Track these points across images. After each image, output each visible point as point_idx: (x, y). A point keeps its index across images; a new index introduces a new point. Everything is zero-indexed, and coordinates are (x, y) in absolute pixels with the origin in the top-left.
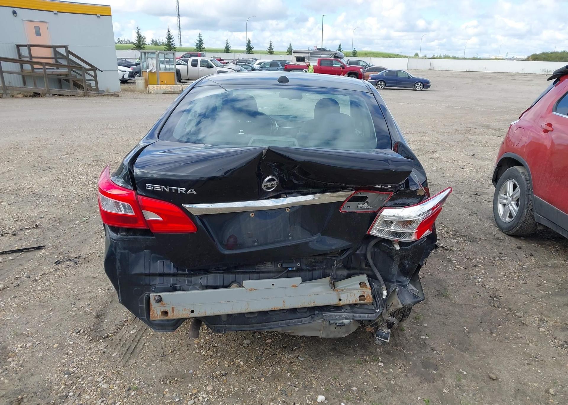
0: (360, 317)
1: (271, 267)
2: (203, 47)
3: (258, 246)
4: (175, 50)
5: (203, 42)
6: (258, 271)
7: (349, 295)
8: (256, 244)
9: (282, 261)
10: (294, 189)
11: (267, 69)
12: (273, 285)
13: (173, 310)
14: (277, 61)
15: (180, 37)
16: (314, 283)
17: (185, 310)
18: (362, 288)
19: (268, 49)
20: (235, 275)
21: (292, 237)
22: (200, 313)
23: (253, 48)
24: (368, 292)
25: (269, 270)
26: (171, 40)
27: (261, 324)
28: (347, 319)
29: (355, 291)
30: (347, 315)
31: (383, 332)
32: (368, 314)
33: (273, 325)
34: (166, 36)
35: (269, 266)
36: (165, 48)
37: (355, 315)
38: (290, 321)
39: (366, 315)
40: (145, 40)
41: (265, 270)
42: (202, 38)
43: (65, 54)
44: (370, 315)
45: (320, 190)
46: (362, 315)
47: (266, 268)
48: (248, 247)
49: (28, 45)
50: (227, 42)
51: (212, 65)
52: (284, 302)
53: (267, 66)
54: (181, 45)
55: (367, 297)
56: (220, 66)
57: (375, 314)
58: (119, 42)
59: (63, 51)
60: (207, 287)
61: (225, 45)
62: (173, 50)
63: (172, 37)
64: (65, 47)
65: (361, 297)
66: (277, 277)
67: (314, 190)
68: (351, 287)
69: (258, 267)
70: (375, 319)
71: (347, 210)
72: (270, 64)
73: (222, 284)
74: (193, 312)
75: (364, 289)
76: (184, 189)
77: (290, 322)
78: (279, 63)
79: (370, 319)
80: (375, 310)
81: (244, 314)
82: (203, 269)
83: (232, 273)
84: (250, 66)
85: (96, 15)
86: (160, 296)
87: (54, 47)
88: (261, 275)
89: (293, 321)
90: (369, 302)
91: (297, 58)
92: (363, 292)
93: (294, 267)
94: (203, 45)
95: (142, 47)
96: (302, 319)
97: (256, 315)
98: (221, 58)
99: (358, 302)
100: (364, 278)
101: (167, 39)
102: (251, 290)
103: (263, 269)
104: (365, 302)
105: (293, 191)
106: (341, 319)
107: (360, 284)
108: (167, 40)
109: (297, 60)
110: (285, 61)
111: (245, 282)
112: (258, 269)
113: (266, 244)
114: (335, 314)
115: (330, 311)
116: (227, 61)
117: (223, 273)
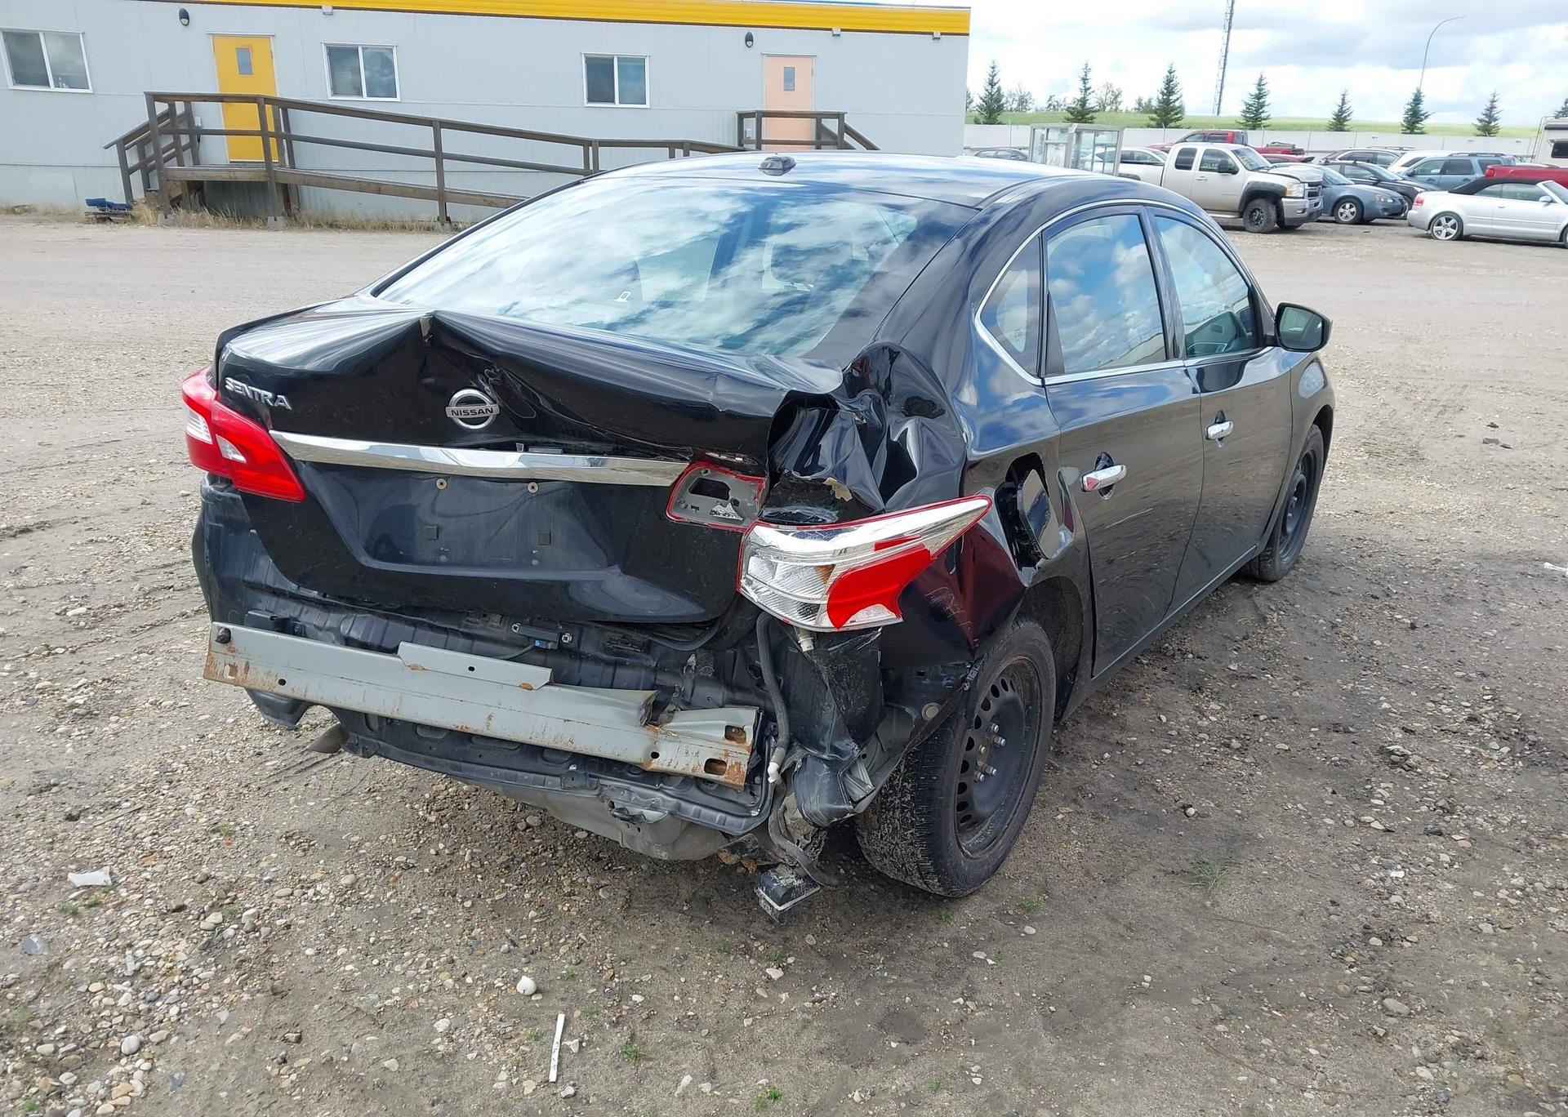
0: (698, 814)
1: (498, 627)
2: (1263, 115)
3: (448, 564)
4: (1178, 123)
5: (1267, 100)
6: (466, 630)
7: (683, 749)
8: (443, 558)
9: (528, 620)
10: (550, 436)
11: (1430, 179)
12: (472, 669)
13: (247, 668)
14: (1471, 155)
15: (1222, 88)
16: (595, 693)
17: (269, 673)
18: (727, 742)
19: (1481, 121)
20: (413, 629)
21: (539, 560)
22: (296, 689)
23: (1426, 117)
24: (739, 757)
25: (493, 635)
26: (1173, 98)
27: (449, 761)
28: (654, 808)
29: (700, 742)
30: (662, 799)
31: (775, 881)
32: (724, 815)
33: (477, 772)
34: (1162, 86)
35: (492, 626)
36: (1152, 119)
37: (684, 804)
38: (519, 773)
39: (719, 815)
40: (1119, 99)
41: (482, 633)
42: (1266, 88)
43: (836, 132)
44: (729, 818)
45: (610, 448)
46: (705, 811)
47: (486, 629)
48: (423, 563)
49: (758, 112)
50: (1343, 100)
51: (1236, 167)
52: (490, 718)
53: (1433, 171)
54: (1218, 113)
55: (732, 766)
56: (1258, 169)
57: (744, 821)
58: (1050, 105)
59: (832, 125)
60: (348, 642)
61: (1336, 109)
62: (1173, 124)
63: (1176, 89)
64: (839, 116)
65: (712, 765)
66: (508, 657)
67: (596, 446)
68: (697, 732)
69: (468, 621)
70: (741, 832)
71: (688, 517)
72: (1443, 163)
73: (376, 642)
74: (282, 682)
75: (732, 746)
76: (270, 395)
77: (516, 776)
78: (1475, 161)
79: (727, 829)
80: (748, 809)
81: (416, 725)
82: (348, 598)
83: (407, 622)
84: (1369, 170)
85: (932, 34)
86: (228, 631)
87: (818, 117)
88: (477, 643)
89: (526, 776)
90: (732, 782)
91: (1555, 147)
92: (724, 752)
93: (549, 641)
94: (1265, 109)
95: (1090, 115)
96: (547, 777)
97: (441, 736)
98: (1297, 147)
99: (701, 773)
100: (747, 718)
101: (1162, 93)
102: (414, 668)
103: (477, 628)
104: (721, 778)
105: (545, 439)
106: (638, 805)
107: (728, 728)
108: (1161, 97)
109: (1555, 155)
110: (1497, 155)
111: (404, 646)
112: (466, 626)
113: (470, 564)
114: (633, 788)
115: (621, 776)
116: (1310, 155)
117: (387, 617)
